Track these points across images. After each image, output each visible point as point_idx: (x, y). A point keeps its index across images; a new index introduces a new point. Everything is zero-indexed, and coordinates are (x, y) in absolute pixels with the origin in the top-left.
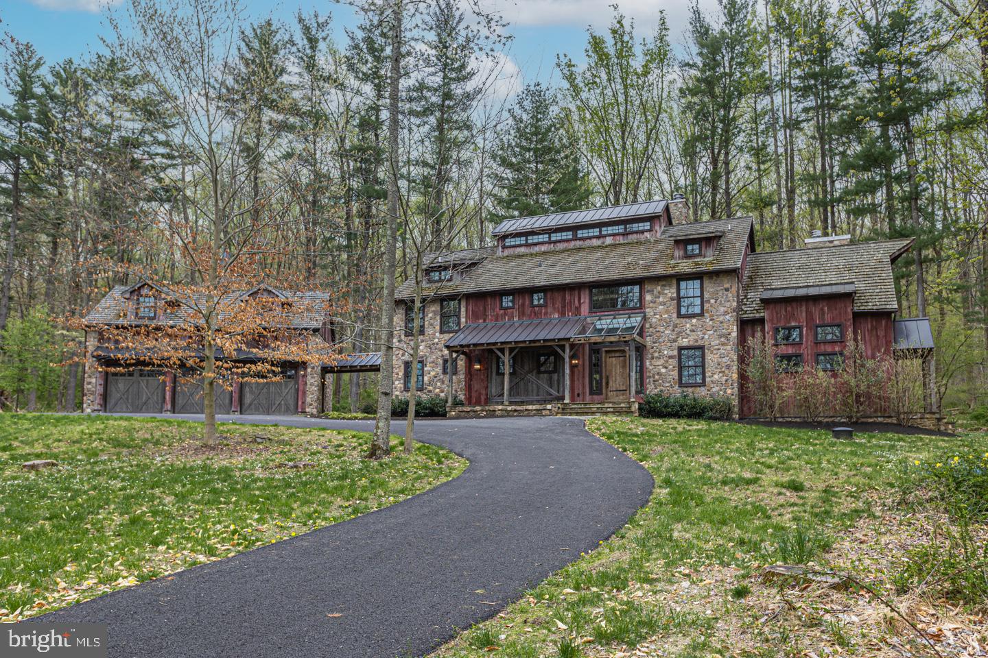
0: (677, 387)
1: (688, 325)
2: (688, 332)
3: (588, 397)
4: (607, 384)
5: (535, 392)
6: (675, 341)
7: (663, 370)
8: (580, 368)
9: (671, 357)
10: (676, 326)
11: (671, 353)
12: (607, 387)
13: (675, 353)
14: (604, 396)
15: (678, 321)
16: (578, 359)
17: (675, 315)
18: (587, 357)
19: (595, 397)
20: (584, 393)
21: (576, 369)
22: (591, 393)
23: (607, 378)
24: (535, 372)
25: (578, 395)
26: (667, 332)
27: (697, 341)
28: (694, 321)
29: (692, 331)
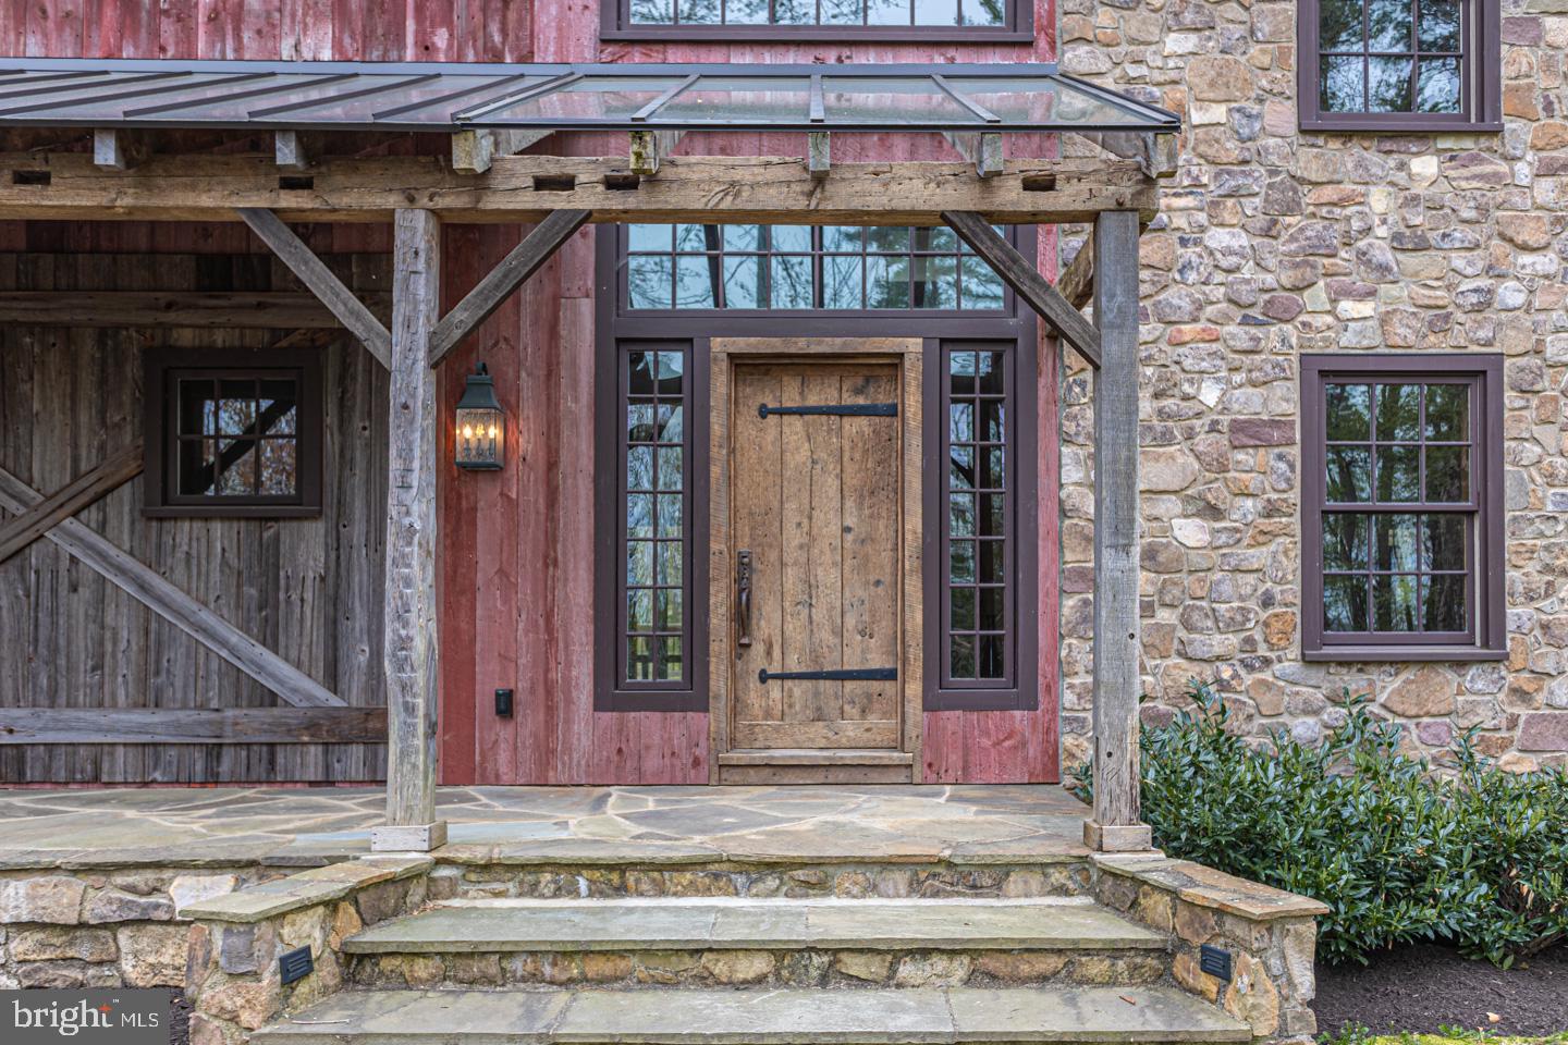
0: (1289, 663)
1: (1379, 200)
2: (1383, 254)
3: (584, 725)
4: (742, 618)
5: (125, 669)
6: (1278, 312)
7: (1191, 532)
8: (524, 485)
9: (1249, 433)
10: (1288, 196)
11: (1250, 403)
12: (741, 649)
13: (1284, 400)
14: (715, 719)
15: (1310, 161)
16: (506, 412)
17: (1282, 115)
18: (579, 402)
19: (649, 724)
20: (551, 695)
21: (486, 494)
22: (613, 692)
23: (743, 569)
24: (124, 502)
25: (505, 705)
26: (1218, 238)
27: (1441, 320)
28: (1425, 166)
29: (1409, 242)
